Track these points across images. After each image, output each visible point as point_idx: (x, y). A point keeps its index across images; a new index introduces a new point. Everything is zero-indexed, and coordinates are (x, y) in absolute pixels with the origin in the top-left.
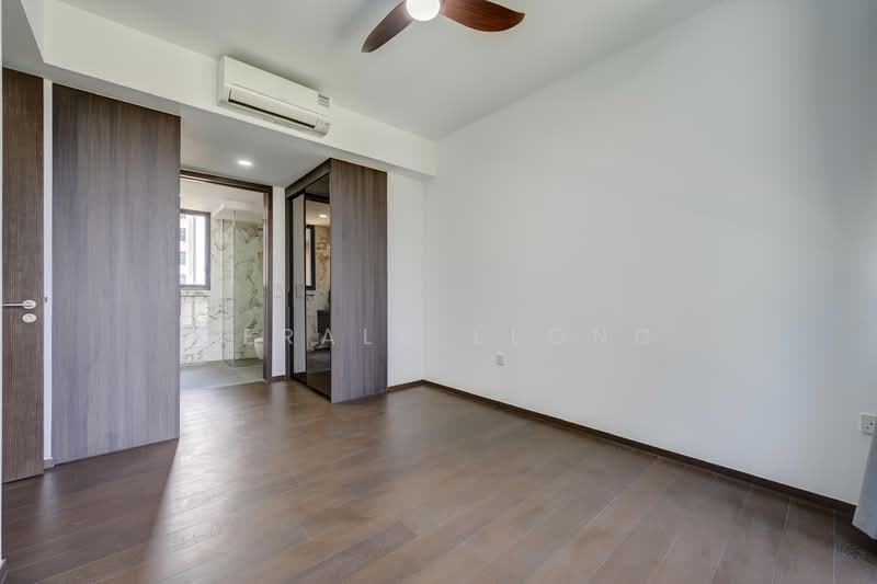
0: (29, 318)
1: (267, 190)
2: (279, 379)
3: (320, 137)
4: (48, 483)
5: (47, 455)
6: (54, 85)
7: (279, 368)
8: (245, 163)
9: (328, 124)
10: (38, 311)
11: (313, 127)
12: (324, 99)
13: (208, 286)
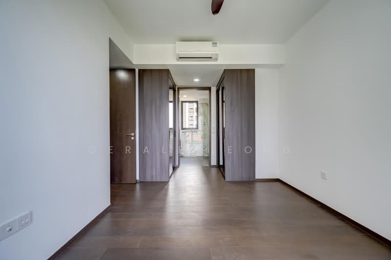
0: (133, 138)
1: (209, 89)
2: (214, 166)
3: (216, 61)
4: (138, 186)
5: (138, 178)
6: (139, 70)
7: (214, 162)
8: (196, 80)
9: (217, 55)
10: (135, 136)
11: (211, 58)
12: (215, 44)
13: (197, 128)
